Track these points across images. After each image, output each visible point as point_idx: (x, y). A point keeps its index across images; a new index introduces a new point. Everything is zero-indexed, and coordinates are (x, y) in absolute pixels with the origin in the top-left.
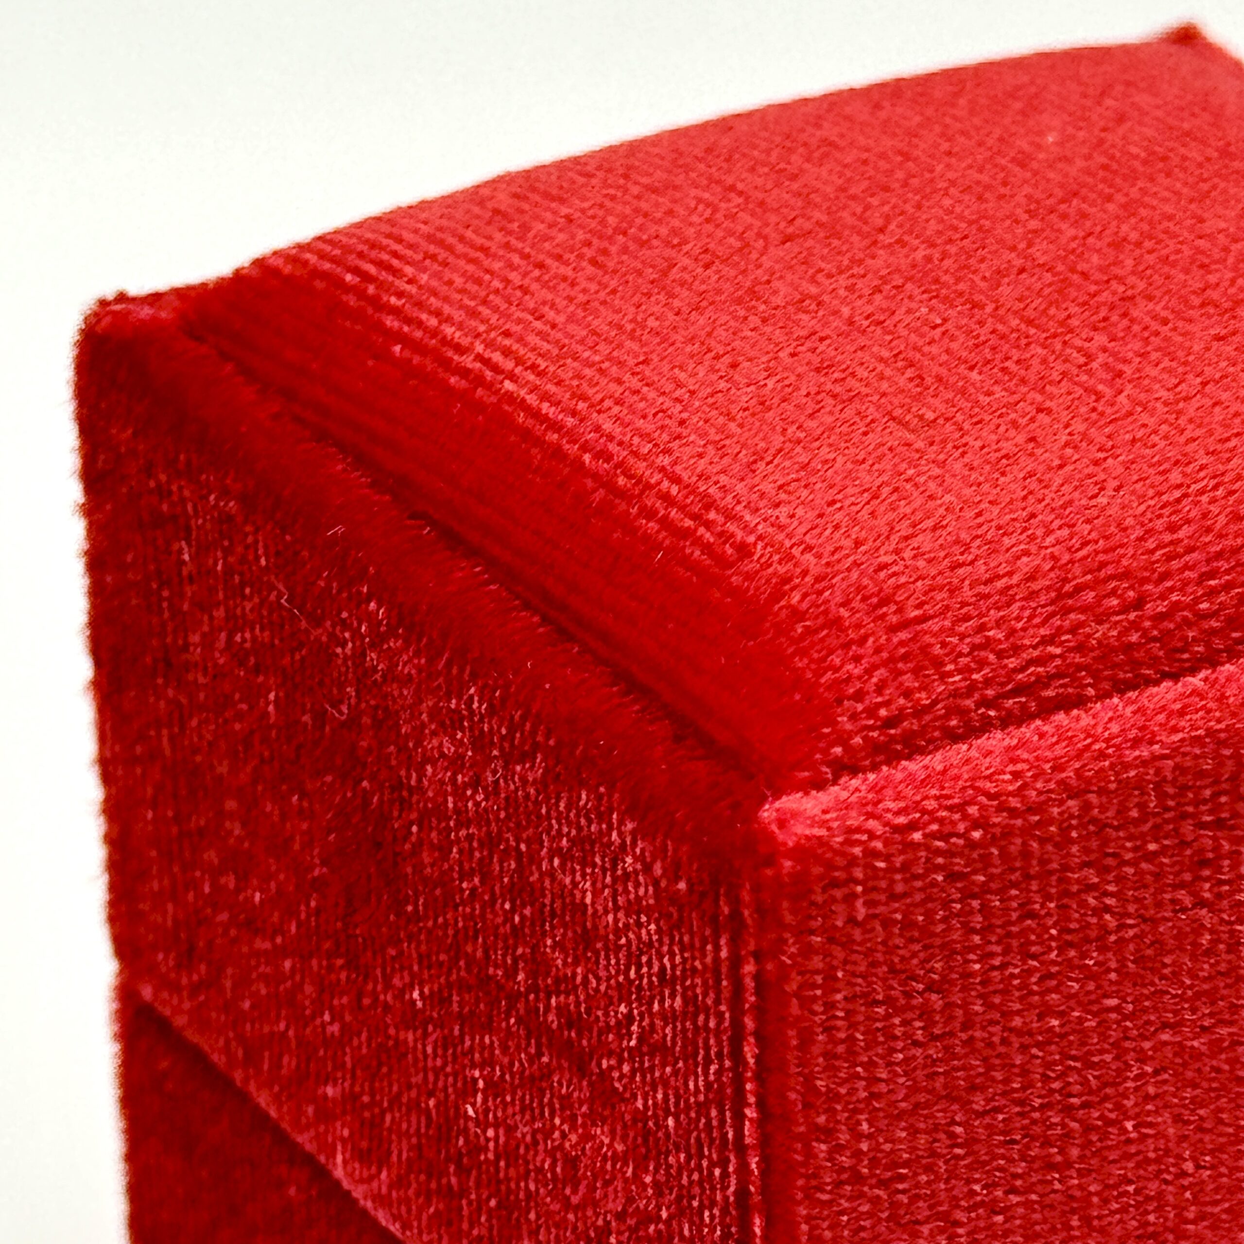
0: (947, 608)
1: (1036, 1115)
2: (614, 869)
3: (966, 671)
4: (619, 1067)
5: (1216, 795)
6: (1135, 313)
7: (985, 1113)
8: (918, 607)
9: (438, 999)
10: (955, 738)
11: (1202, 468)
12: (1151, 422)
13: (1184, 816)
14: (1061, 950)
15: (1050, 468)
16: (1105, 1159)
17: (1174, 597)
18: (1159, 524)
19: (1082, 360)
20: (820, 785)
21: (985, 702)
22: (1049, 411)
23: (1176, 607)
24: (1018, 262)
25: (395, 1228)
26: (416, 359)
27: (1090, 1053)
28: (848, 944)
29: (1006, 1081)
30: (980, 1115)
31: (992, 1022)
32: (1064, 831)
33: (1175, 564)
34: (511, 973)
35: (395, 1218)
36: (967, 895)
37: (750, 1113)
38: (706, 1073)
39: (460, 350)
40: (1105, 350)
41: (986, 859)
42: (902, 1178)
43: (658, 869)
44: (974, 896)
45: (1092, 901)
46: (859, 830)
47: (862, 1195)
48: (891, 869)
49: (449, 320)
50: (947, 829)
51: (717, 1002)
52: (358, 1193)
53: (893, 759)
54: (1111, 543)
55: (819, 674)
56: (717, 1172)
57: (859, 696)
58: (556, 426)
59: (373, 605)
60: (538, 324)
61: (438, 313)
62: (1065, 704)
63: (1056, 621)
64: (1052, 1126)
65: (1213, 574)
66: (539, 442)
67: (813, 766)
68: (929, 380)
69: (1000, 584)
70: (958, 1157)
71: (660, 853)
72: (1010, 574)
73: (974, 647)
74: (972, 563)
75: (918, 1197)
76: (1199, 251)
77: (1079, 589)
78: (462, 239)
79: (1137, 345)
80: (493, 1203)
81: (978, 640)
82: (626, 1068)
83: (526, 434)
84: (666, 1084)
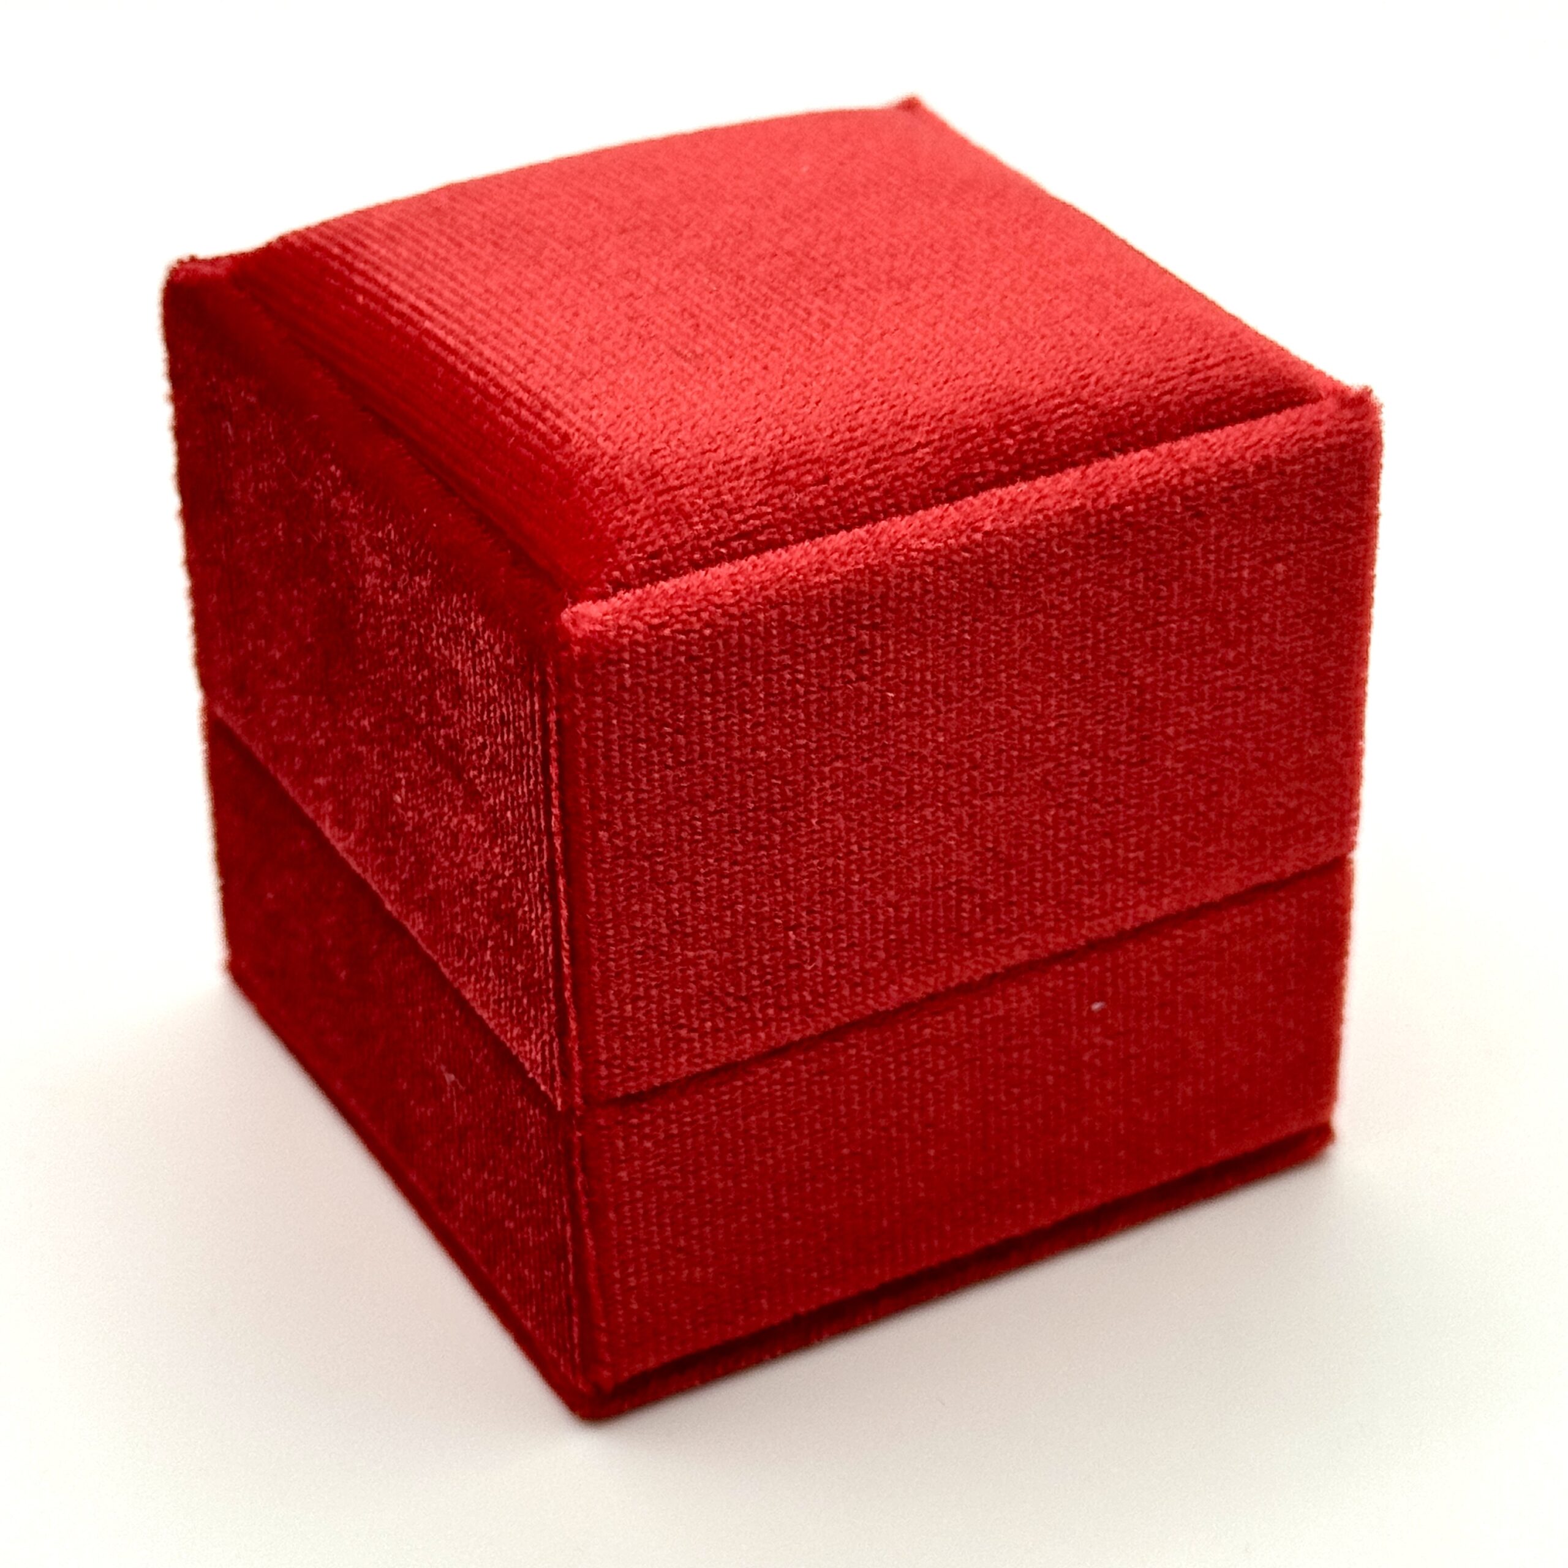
0: (697, 480)
1: (751, 814)
2: (473, 648)
3: (706, 523)
4: (479, 777)
5: (871, 608)
6: (845, 286)
7: (716, 812)
8: (678, 478)
9: (378, 726)
10: (697, 566)
11: (875, 389)
12: (845, 358)
13: (851, 621)
14: (767, 708)
15: (775, 388)
16: (798, 843)
17: (850, 476)
18: (843, 427)
19: (805, 316)
20: (605, 596)
21: (718, 543)
22: (779, 350)
23: (851, 482)
24: (772, 250)
25: (359, 870)
26: (372, 305)
27: (787, 775)
28: (620, 703)
29: (731, 792)
30: (712, 814)
31: (720, 754)
32: (768, 630)
33: (852, 454)
34: (418, 712)
35: (359, 864)
36: (702, 671)
37: (556, 811)
38: (528, 784)
39: (398, 298)
40: (821, 310)
41: (714, 648)
42: (660, 854)
43: (497, 650)
44: (707, 672)
45: (788, 677)
46: (627, 627)
47: (632, 865)
48: (649, 653)
49: (396, 280)
50: (688, 627)
51: (534, 738)
52: (339, 846)
53: (654, 580)
54: (811, 439)
55: (607, 522)
56: (536, 848)
57: (633, 537)
58: (454, 352)
59: (333, 468)
60: (452, 284)
61: (389, 275)
62: (772, 545)
63: (769, 490)
64: (762, 822)
65: (877, 461)
66: (443, 362)
67: (600, 584)
68: (703, 328)
69: (733, 465)
70: (698, 841)
71: (498, 639)
72: (740, 458)
73: (712, 507)
74: (715, 451)
75: (671, 866)
76: (890, 245)
77: (786, 469)
78: (412, 226)
79: (842, 307)
80: (413, 859)
81: (716, 501)
82: (483, 778)
83: (435, 356)
84: (506, 788)
